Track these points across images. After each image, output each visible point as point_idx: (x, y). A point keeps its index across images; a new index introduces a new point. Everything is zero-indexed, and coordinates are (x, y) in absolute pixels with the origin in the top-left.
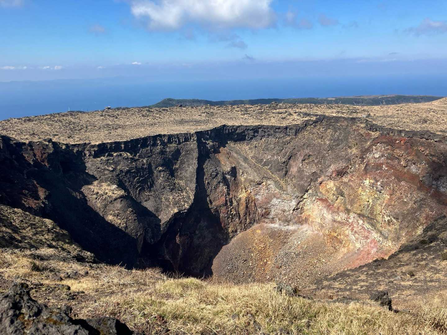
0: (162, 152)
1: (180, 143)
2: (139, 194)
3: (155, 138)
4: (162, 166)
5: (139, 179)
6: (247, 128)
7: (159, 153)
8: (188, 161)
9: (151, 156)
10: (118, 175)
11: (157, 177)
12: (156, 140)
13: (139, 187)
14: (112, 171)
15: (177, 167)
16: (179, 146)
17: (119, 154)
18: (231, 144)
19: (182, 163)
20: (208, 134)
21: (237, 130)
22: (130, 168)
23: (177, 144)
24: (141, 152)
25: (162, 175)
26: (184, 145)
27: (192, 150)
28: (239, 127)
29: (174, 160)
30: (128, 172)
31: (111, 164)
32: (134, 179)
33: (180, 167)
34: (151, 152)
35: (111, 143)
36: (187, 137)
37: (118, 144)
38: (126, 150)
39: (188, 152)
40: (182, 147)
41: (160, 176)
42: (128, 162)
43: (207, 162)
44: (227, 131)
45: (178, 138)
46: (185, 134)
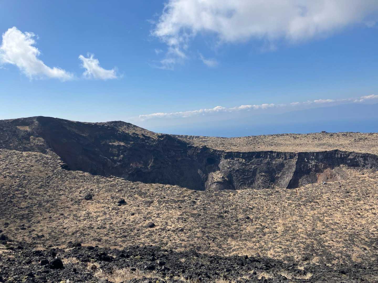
0: (268, 163)
1: (286, 159)
2: (240, 186)
3: (266, 153)
4: (265, 172)
5: (243, 177)
6: (357, 155)
7: (266, 163)
8: (288, 173)
9: (260, 164)
10: (231, 171)
11: (258, 178)
12: (267, 154)
13: (242, 181)
14: (228, 168)
15: (279, 176)
16: (285, 161)
17: (237, 159)
18: (344, 168)
19: (283, 174)
20: (313, 155)
21: (349, 156)
22: (239, 169)
23: (284, 160)
24: (254, 161)
25: (262, 179)
26: (289, 161)
27: (293, 165)
28: (351, 153)
29: (278, 171)
30: (238, 170)
31: (231, 164)
32: (241, 176)
33: (281, 176)
34: (261, 162)
35: (235, 152)
36: (292, 155)
37: (238, 153)
38: (243, 158)
39: (290, 167)
40: (287, 162)
41: (261, 179)
42: (240, 165)
43: (304, 177)
44: (339, 155)
45: (285, 155)
46: (290, 153)
